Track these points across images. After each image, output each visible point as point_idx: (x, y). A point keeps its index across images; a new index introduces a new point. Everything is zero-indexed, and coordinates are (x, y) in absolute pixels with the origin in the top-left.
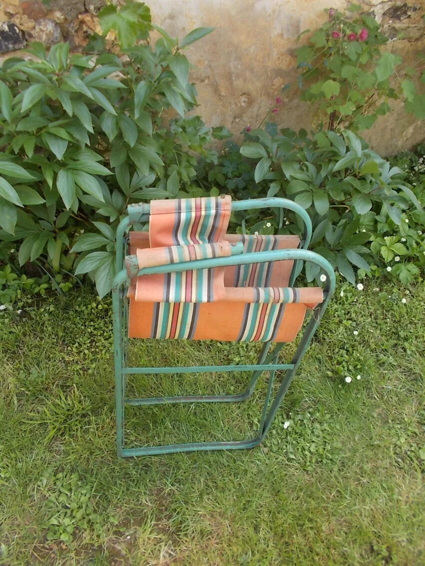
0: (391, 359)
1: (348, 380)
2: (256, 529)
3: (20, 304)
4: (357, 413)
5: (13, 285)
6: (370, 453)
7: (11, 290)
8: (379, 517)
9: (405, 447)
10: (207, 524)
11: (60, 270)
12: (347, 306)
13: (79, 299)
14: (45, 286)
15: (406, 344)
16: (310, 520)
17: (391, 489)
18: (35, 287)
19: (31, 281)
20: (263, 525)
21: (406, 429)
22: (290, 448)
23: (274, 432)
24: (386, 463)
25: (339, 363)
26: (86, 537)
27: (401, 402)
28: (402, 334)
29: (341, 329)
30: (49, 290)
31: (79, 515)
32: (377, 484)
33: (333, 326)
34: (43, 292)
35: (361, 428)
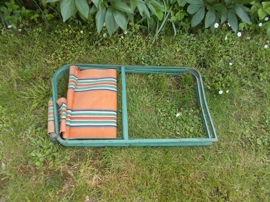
0: (249, 83)
1: (221, 92)
2: (151, 171)
3: (21, 25)
4: (222, 112)
5: (17, 13)
6: (226, 137)
7: (16, 16)
8: (225, 173)
9: (248, 136)
10: (122, 165)
11: (48, 7)
12: (227, 47)
13: (58, 26)
14: (37, 15)
15: (261, 75)
16: (184, 171)
17: (235, 158)
18: (31, 16)
19: (28, 11)
20: (155, 170)
21: (251, 125)
22: (178, 128)
23: (170, 118)
24: (234, 143)
25: (216, 82)
26: (51, 164)
27: (251, 109)
28: (260, 68)
29: (221, 60)
30: (40, 19)
31: (47, 152)
32: (227, 154)
33: (216, 59)
34: (36, 20)
35: (223, 122)
